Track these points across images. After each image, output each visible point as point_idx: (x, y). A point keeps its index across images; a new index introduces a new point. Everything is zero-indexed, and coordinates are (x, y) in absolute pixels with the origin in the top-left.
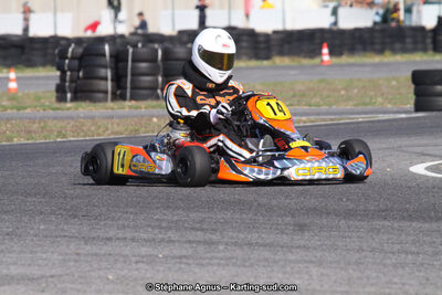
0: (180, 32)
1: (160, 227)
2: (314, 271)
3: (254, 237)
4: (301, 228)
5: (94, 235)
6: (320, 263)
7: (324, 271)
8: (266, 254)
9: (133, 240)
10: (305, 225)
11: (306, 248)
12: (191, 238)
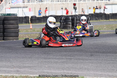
0: (89, 14)
1: (62, 56)
2: (90, 64)
3: (81, 57)
4: (92, 55)
5: (47, 57)
6: (92, 63)
7: (92, 65)
8: (82, 61)
9: (55, 58)
10: (93, 55)
11: (91, 60)
12: (67, 58)
